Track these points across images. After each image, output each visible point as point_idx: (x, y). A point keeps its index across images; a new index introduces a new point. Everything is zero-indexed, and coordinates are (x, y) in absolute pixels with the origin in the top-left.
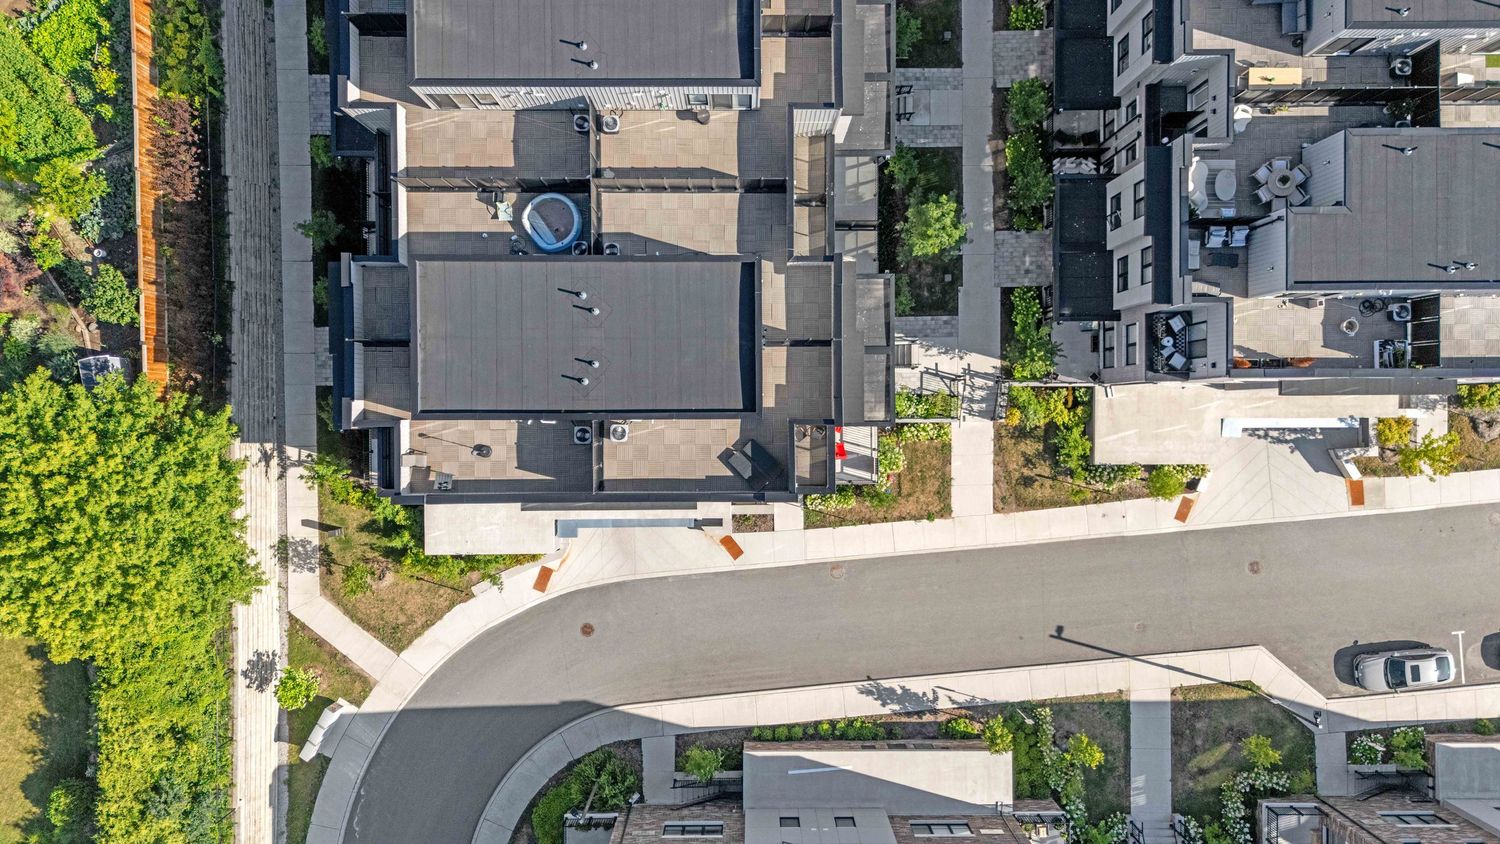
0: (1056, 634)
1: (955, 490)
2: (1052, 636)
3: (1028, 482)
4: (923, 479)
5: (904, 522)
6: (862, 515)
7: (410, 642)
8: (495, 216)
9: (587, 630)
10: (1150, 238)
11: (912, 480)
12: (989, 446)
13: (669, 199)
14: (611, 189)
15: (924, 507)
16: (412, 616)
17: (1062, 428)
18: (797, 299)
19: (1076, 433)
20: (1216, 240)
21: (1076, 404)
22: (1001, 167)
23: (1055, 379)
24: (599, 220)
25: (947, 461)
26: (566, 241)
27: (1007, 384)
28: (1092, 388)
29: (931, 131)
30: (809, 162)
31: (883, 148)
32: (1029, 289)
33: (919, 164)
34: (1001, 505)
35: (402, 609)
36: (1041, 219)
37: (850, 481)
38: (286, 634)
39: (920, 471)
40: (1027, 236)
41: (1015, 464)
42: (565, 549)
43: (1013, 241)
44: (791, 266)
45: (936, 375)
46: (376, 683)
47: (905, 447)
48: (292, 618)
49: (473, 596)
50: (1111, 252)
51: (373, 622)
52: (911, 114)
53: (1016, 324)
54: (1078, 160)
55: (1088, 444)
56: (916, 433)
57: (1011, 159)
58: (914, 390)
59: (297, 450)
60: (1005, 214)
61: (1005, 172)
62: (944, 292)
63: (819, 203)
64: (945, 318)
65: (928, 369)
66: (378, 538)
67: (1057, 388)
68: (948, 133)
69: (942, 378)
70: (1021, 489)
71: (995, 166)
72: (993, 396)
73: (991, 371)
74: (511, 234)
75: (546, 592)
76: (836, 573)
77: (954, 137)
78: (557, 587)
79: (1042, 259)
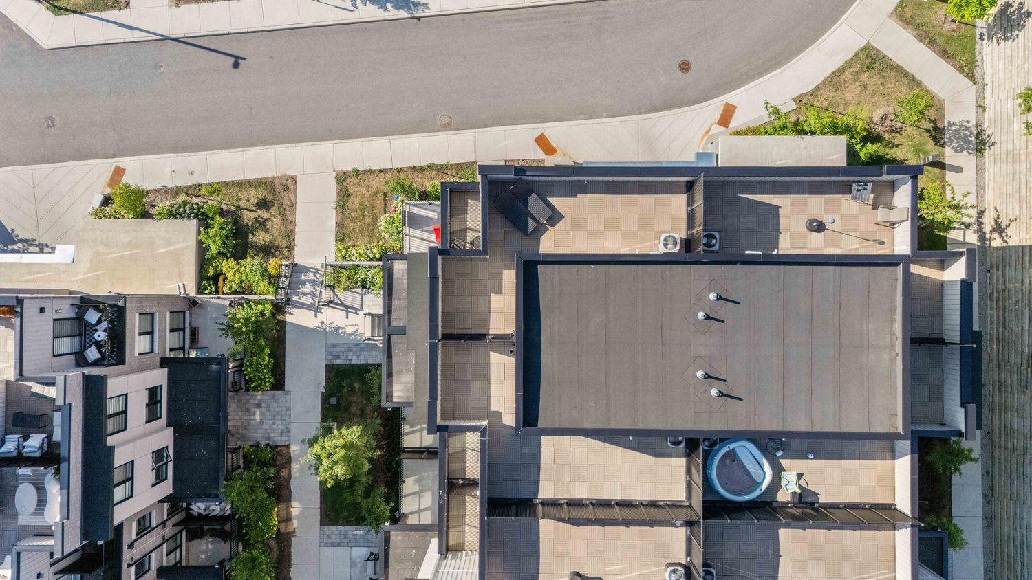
0: (240, 61)
1: (332, 197)
2: (244, 59)
3: (263, 204)
4: (363, 209)
5: (382, 168)
6: (421, 175)
7: (856, 55)
8: (800, 476)
9: (685, 67)
10: (108, 444)
11: (373, 207)
12: (299, 239)
13: (613, 492)
14: (675, 505)
15: (362, 181)
16: (855, 80)
17: (228, 255)
18: (476, 385)
19: (213, 250)
20: (34, 442)
21: (216, 278)
22: (283, 506)
23: (232, 302)
24: (688, 472)
25: (340, 225)
26: (725, 450)
27: (279, 297)
28: (199, 293)
29: (350, 541)
30: (465, 524)
31: (392, 533)
32: (255, 389)
33: (361, 512)
34: (289, 183)
35: (865, 86)
36: (245, 456)
37: (431, 204)
38: (977, 63)
39: (365, 216)
40: (259, 440)
41: (275, 224)
42: (706, 143)
43: (271, 435)
44: (484, 420)
45: (348, 307)
46: (891, 16)
47: (379, 239)
48: (971, 77)
49: (795, 100)
50: (169, 426)
51: (893, 74)
52: (368, 560)
53: (269, 356)
54: (207, 513)
55: (203, 238)
56: (368, 252)
57: (272, 515)
58: (369, 293)
59: (967, 240)
60: (280, 461)
61: (279, 501)
62: (339, 387)
63: (455, 482)
64: (338, 362)
65: (356, 313)
66: (887, 154)
67: (233, 293)
68: (334, 539)
69: (342, 304)
70: (269, 197)
71: (288, 507)
72: (294, 286)
73: (294, 310)
74: (782, 457)
75: (724, 103)
76: (448, 121)
77: (328, 535)
78: (714, 108)
79: (245, 418)
